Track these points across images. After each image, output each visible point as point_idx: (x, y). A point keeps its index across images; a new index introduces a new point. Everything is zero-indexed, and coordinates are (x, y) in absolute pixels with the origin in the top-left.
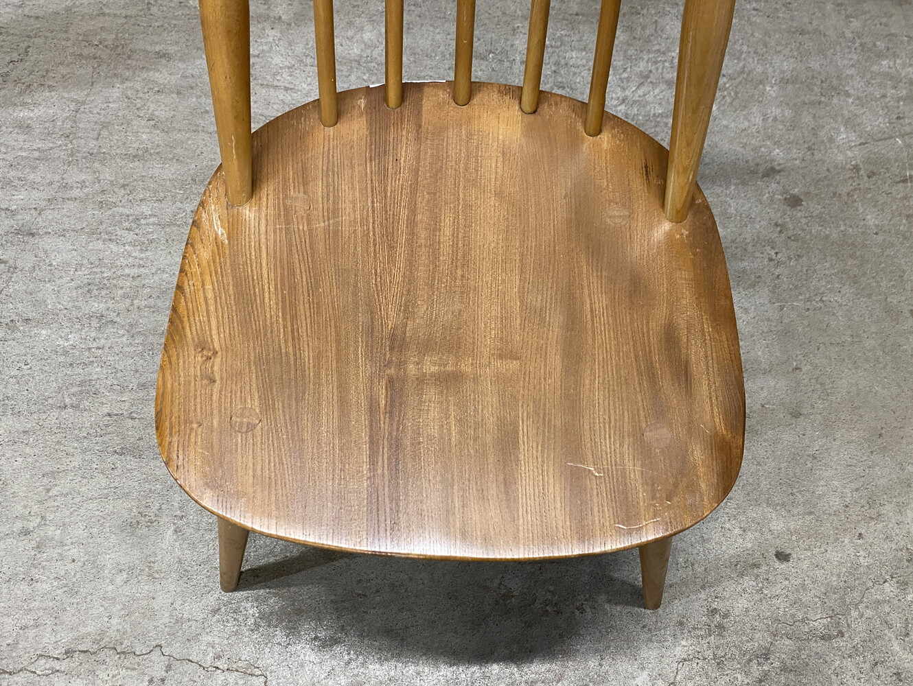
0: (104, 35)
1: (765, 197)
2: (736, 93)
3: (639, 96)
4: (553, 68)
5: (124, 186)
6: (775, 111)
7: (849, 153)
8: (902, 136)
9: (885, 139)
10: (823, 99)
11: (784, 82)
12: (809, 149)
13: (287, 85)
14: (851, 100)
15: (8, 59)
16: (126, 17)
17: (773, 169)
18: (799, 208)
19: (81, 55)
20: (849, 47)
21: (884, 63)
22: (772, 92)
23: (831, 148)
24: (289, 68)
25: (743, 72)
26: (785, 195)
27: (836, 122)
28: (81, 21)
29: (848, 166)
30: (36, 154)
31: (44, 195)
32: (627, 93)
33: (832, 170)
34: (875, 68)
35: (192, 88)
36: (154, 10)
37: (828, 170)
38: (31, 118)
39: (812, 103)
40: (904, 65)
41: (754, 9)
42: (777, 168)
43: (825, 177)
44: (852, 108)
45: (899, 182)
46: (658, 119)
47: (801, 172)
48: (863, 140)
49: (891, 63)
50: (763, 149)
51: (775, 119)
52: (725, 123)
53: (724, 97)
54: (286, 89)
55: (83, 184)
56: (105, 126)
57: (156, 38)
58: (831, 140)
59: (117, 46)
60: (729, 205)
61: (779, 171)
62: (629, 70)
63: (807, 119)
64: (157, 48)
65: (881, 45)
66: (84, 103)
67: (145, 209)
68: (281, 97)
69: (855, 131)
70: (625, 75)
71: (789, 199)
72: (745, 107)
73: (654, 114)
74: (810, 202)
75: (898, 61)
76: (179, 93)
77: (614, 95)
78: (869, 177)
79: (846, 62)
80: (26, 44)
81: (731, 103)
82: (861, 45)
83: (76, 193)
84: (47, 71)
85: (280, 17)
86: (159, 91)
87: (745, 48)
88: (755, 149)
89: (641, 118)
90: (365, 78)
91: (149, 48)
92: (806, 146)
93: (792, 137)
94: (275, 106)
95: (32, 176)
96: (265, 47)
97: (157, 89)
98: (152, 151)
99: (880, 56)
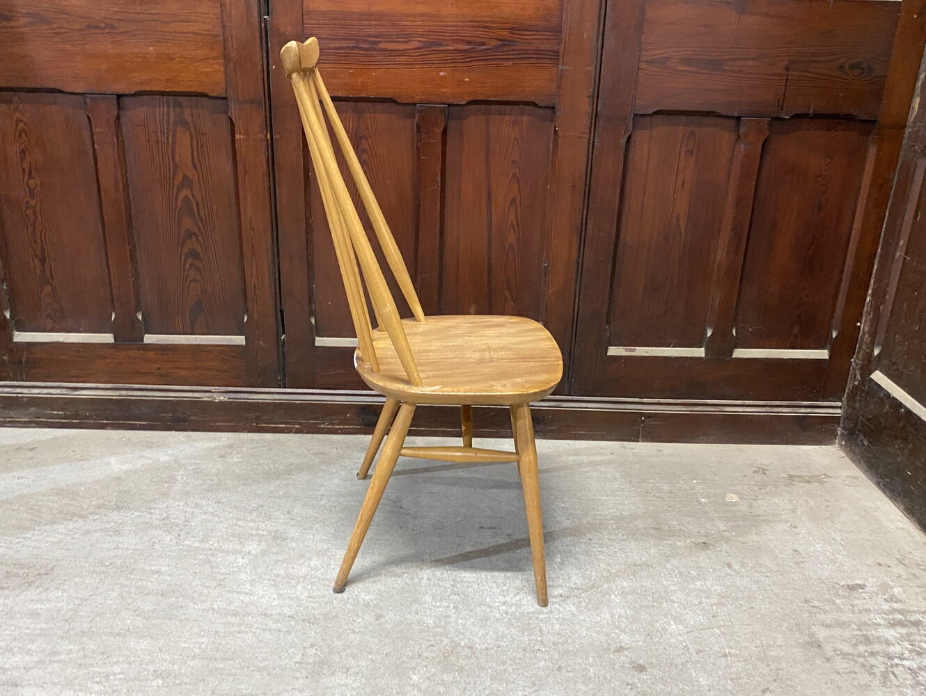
0: (114, 560)
1: (617, 666)
2: (589, 600)
3: (516, 601)
4: (452, 583)
5: (102, 653)
6: (619, 611)
7: (680, 638)
8: (719, 627)
9: (706, 629)
10: (655, 604)
11: (624, 594)
12: (649, 635)
13: (248, 591)
14: (676, 605)
15: (36, 573)
16: (134, 550)
17: (621, 648)
18: (644, 673)
19: (94, 572)
20: (670, 574)
21: (698, 583)
22: (616, 600)
23: (665, 634)
24: (251, 581)
25: (593, 587)
26: (632, 665)
27: (667, 618)
28: (100, 551)
29: (680, 646)
30: (38, 632)
31: (35, 659)
32: (507, 598)
33: (668, 648)
34: (692, 586)
35: (174, 592)
36: (157, 546)
37: (665, 648)
38: (41, 609)
39: (648, 606)
40: (712, 585)
41: (599, 551)
42: (625, 646)
43: (663, 653)
44: (678, 610)
45: (722, 657)
46: (531, 615)
47: (643, 649)
48: (689, 630)
49: (703, 583)
50: (613, 635)
51: (620, 616)
52: (582, 618)
53: (580, 602)
54: (246, 594)
55: (70, 652)
56: (99, 614)
57: (153, 562)
58: (664, 629)
59: (123, 566)
60: (590, 671)
61: (627, 649)
62: (508, 585)
63: (644, 616)
64: (153, 568)
65: (694, 573)
66: (86, 600)
67: (116, 669)
68: (241, 598)
69: (682, 624)
70: (505, 588)
71: (636, 667)
72: (597, 608)
73: (528, 613)
74: (653, 669)
75: (707, 582)
76: (163, 595)
77: (497, 600)
78: (697, 653)
79: (669, 582)
80: (54, 564)
81: (586, 606)
82: (679, 573)
83: (62, 657)
84: (65, 580)
85: (249, 552)
86: (147, 594)
87: (594, 573)
88: (607, 635)
89: (517, 614)
90: (308, 587)
91: (147, 568)
92: (646, 633)
93: (634, 627)
94: (236, 604)
95: (29, 647)
96: (235, 569)
97: (146, 592)
98: (132, 631)
99: (693, 579)
